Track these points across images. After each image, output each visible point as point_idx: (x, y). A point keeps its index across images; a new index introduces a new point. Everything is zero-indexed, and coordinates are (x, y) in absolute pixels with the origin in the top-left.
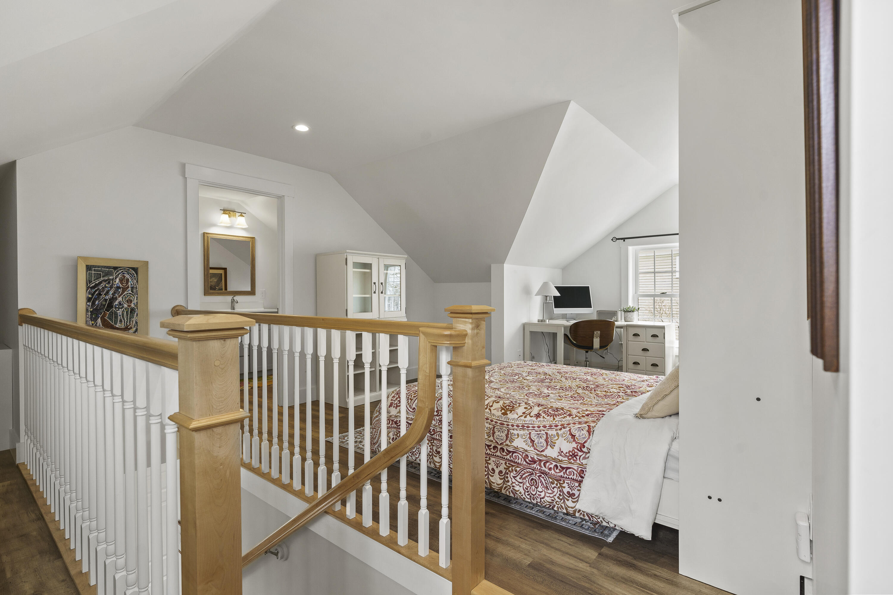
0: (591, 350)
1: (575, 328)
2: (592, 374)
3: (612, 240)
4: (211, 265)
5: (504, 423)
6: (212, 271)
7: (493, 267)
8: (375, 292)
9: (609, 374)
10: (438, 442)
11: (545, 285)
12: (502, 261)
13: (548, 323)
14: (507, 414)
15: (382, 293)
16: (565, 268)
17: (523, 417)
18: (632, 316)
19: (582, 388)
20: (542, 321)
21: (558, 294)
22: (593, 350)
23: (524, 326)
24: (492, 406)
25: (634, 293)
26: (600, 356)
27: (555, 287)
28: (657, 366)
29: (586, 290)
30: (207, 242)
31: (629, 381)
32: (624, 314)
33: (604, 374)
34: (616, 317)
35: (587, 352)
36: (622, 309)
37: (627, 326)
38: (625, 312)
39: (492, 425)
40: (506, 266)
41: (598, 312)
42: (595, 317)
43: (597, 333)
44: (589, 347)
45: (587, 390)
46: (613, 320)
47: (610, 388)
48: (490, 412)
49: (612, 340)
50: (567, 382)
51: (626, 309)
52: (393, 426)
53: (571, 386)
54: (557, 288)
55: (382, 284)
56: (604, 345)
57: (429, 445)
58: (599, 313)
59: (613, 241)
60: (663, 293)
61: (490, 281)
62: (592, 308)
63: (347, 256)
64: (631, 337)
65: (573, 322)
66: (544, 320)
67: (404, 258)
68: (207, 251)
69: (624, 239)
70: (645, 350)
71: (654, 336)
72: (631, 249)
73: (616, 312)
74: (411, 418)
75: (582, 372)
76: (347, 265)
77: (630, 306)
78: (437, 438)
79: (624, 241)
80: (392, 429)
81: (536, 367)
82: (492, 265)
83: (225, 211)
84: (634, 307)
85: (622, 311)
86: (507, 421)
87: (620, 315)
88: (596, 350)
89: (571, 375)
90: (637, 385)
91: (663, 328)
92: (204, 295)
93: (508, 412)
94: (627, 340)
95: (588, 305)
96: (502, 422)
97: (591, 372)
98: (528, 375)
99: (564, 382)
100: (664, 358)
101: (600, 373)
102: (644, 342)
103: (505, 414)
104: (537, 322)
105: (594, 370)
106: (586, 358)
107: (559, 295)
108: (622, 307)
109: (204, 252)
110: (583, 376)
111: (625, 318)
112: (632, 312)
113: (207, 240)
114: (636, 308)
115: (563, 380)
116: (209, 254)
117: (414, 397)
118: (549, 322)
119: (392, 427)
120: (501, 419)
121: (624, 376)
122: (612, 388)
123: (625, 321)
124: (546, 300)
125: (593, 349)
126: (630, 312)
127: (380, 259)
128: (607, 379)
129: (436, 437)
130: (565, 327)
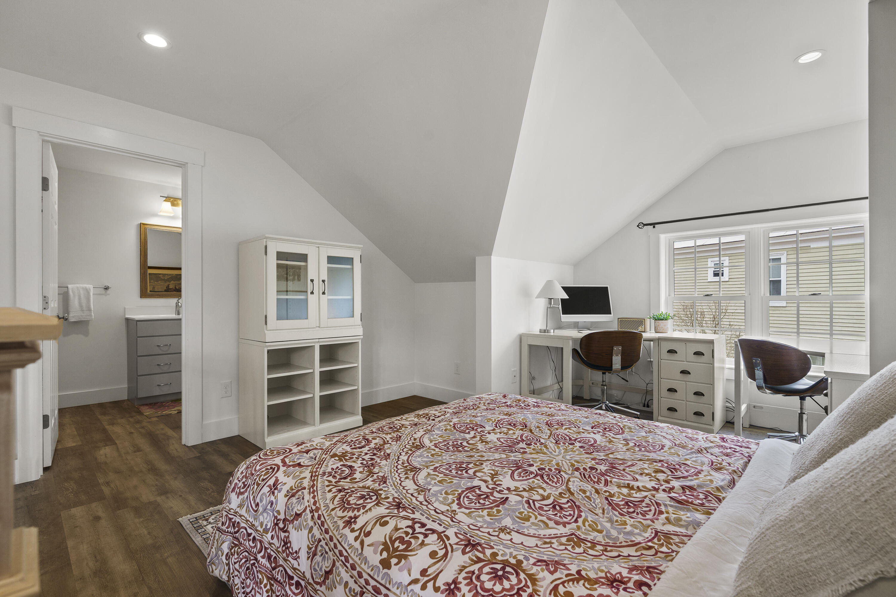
0: (610, 372)
1: (587, 341)
2: (605, 429)
3: (638, 226)
4: (150, 264)
5: (382, 589)
6: (150, 271)
7: (478, 259)
8: (312, 293)
9: (636, 429)
10: (279, 588)
11: (549, 284)
12: (489, 253)
13: (552, 334)
14: (389, 567)
15: (324, 293)
16: (577, 265)
17: (419, 585)
18: (665, 326)
19: (580, 474)
20: (545, 331)
21: (566, 297)
22: (612, 372)
23: (521, 338)
24: (368, 534)
25: (667, 296)
26: (622, 378)
27: (563, 287)
28: (703, 395)
29: (603, 293)
30: (144, 234)
31: (672, 451)
32: (655, 323)
33: (626, 427)
34: (643, 326)
35: (604, 373)
36: (651, 317)
37: (659, 339)
38: (656, 320)
39: (359, 586)
40: (493, 258)
41: (619, 320)
42: (614, 327)
43: (617, 349)
44: (607, 368)
45: (592, 480)
46: (639, 330)
47: (637, 473)
48: (360, 551)
49: (638, 358)
50: (557, 450)
51: (657, 316)
52: (229, 529)
53: (561, 464)
54: (564, 288)
55: (323, 281)
56: (626, 365)
57: (266, 589)
58: (622, 321)
59: (639, 228)
60: (707, 295)
61: (474, 280)
62: (612, 315)
63: (267, 242)
64: (665, 354)
65: (586, 332)
66: (548, 330)
67: (359, 248)
68: (144, 244)
69: (654, 225)
70: (684, 372)
71: (698, 354)
72: (663, 237)
73: (643, 320)
74: (251, 523)
75: (588, 423)
76: (266, 255)
77: (662, 313)
78: (278, 578)
79: (654, 227)
80: (227, 535)
81: (515, 409)
82: (477, 258)
83: (168, 199)
84: (667, 314)
85: (652, 319)
86: (387, 585)
87: (649, 324)
88: (617, 371)
89: (568, 430)
90: (691, 465)
91: (711, 342)
92: (141, 298)
93: (394, 561)
94: (660, 359)
95: (606, 310)
96: (378, 585)
97: (604, 424)
98: (494, 430)
99: (551, 451)
100: (713, 384)
101: (619, 426)
102: (684, 361)
103: (386, 564)
104: (539, 333)
105: (611, 418)
106: (603, 381)
107: (568, 297)
108: (651, 314)
109: (141, 246)
110: (589, 433)
111: (655, 327)
112: (665, 320)
113: (144, 232)
114: (670, 315)
115: (551, 445)
116: (147, 249)
117: (263, 480)
118: (554, 332)
119: (228, 532)
120: (376, 577)
121: (662, 434)
122: (641, 474)
123: (656, 332)
124: (550, 303)
125: (611, 370)
126: (662, 320)
127: (320, 248)
128: (631, 444)
129: (277, 576)
130: (574, 340)
